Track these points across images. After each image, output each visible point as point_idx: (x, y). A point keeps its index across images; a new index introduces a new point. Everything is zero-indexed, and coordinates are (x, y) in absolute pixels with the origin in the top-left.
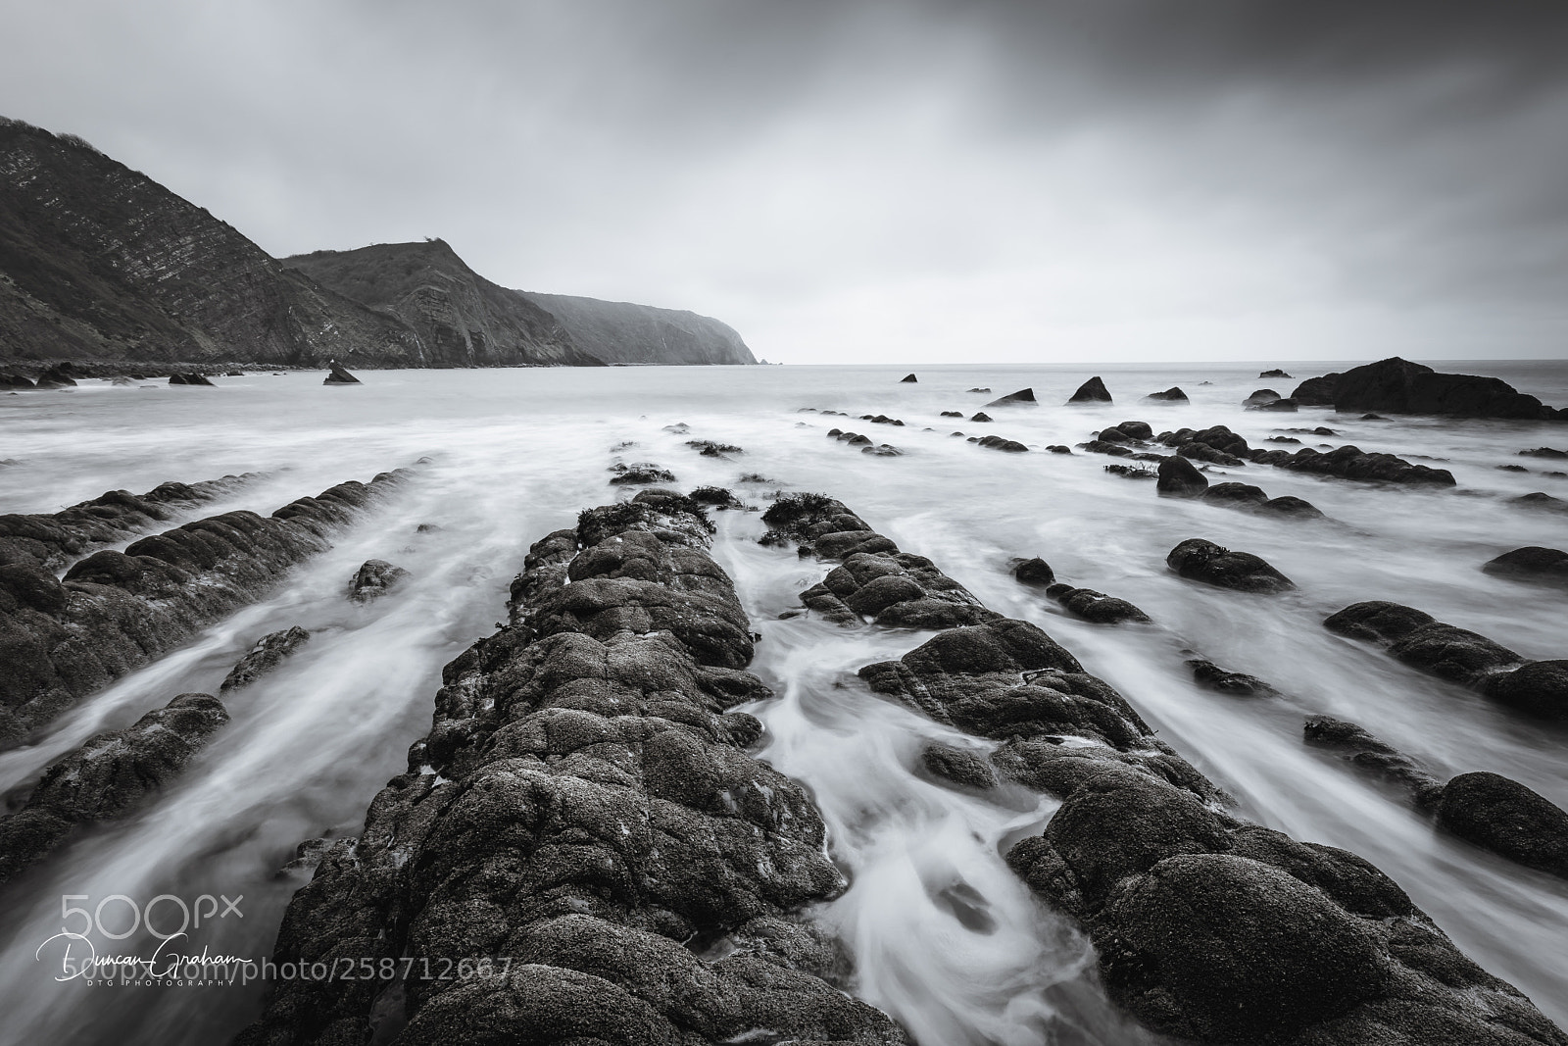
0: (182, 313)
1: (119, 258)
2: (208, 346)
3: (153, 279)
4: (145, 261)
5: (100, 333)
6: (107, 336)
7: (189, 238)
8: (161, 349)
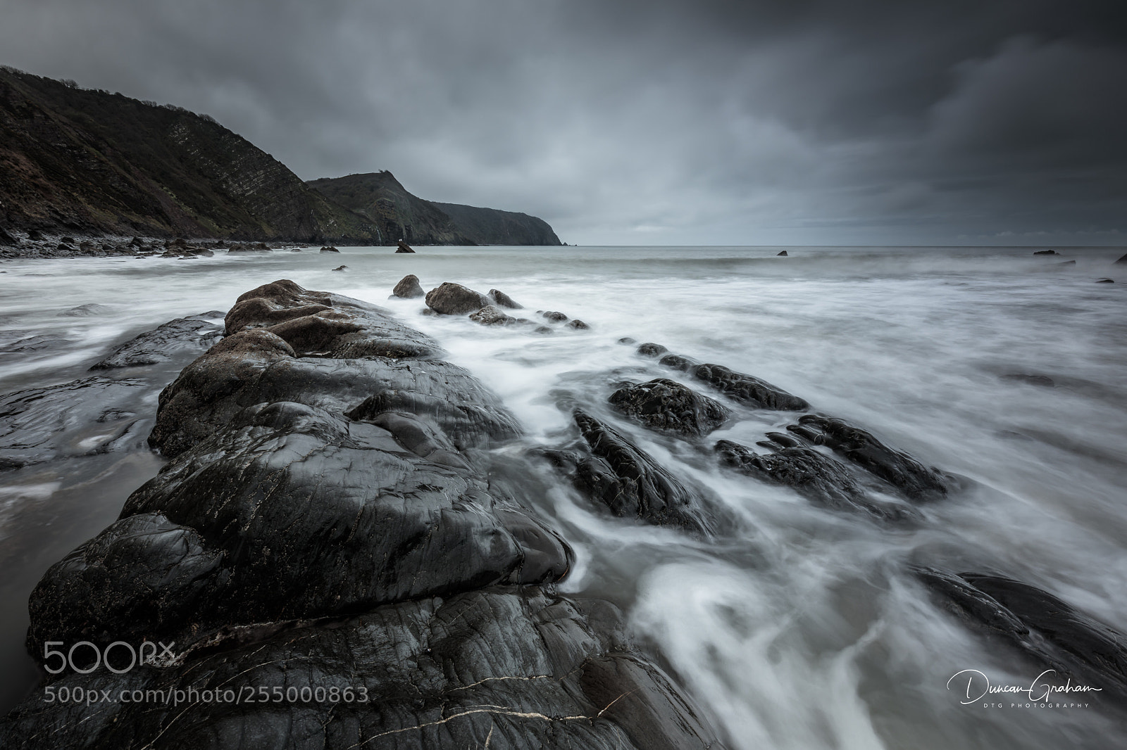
0: (257, 214)
1: (227, 183)
2: (270, 232)
3: (243, 195)
5: (217, 224)
6: (220, 227)
7: (262, 171)
8: (246, 234)
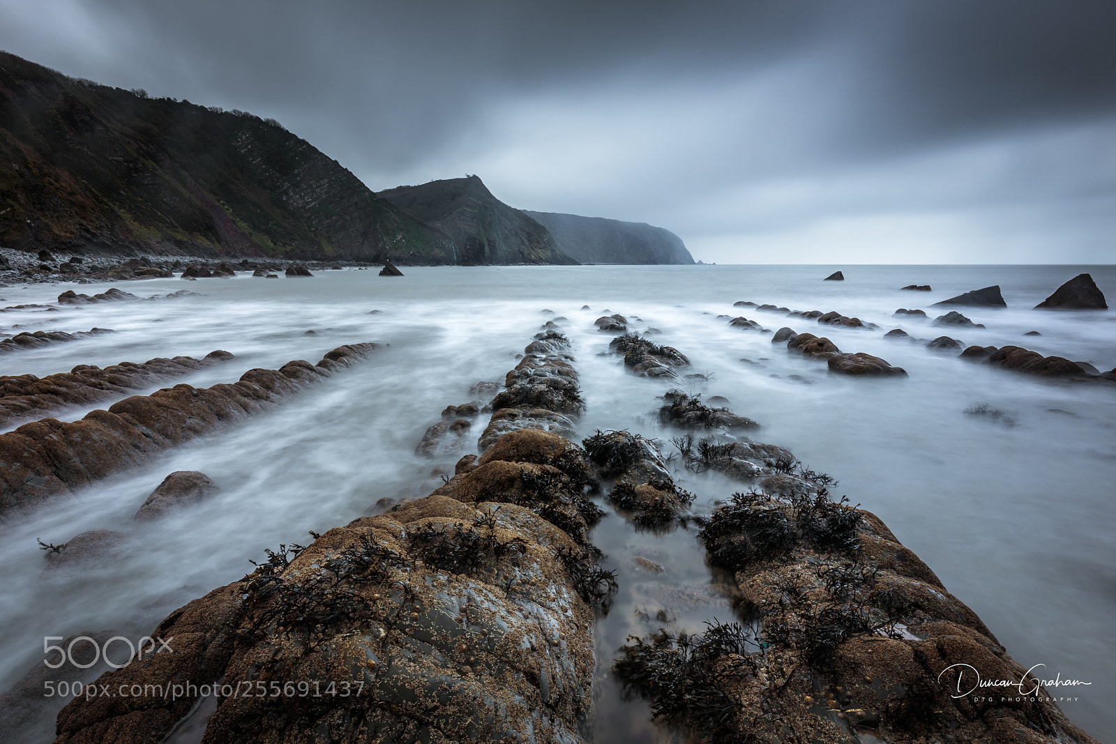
0: (317, 229)
1: (287, 194)
2: (329, 250)
3: (304, 207)
4: (300, 195)
5: (272, 241)
6: (275, 244)
